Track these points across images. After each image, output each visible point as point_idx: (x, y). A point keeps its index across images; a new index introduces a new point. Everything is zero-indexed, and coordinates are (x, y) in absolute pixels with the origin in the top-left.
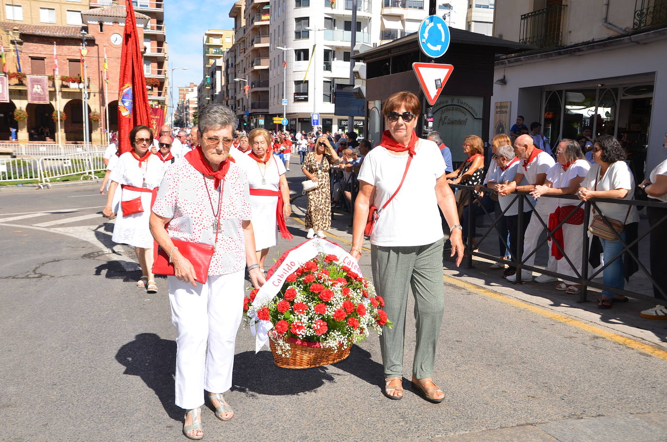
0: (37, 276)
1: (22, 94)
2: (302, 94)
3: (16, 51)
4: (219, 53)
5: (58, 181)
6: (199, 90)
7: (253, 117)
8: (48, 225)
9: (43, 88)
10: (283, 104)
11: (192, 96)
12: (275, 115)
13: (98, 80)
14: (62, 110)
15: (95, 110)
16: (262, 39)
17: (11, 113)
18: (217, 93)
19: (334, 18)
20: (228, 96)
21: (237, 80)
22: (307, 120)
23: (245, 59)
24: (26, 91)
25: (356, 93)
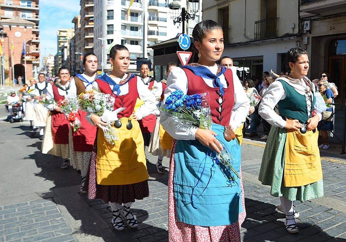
4: (65, 40)
6: (55, 58)
11: (51, 61)
13: (8, 54)
15: (7, 69)
16: (89, 34)
18: (65, 60)
19: (126, 25)
20: (71, 61)
21: (76, 53)
23: (80, 43)
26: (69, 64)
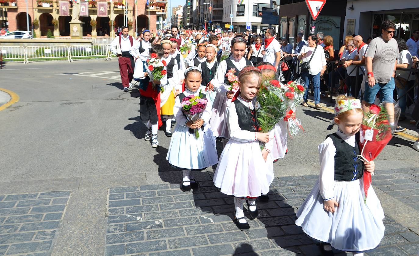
0: (121, 99)
1: (94, 12)
2: (241, 12)
5: (115, 56)
6: (184, 9)
7: (213, 24)
8: (117, 77)
9: (105, 9)
10: (231, 17)
11: (180, 12)
12: (226, 23)
13: (132, 4)
14: (114, 20)
15: (130, 19)
17: (88, 22)
18: (194, 11)
20: (200, 12)
21: (205, 3)
22: (244, 26)
24: (96, 10)
25: (274, 12)
26: (198, 16)
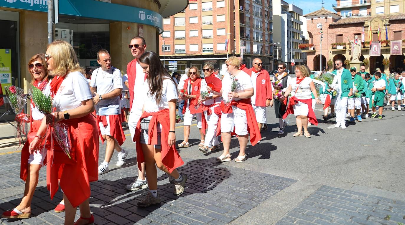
1: (387, 51)
3: (386, 29)
9: (399, 47)
17: (381, 61)
24: (390, 49)
